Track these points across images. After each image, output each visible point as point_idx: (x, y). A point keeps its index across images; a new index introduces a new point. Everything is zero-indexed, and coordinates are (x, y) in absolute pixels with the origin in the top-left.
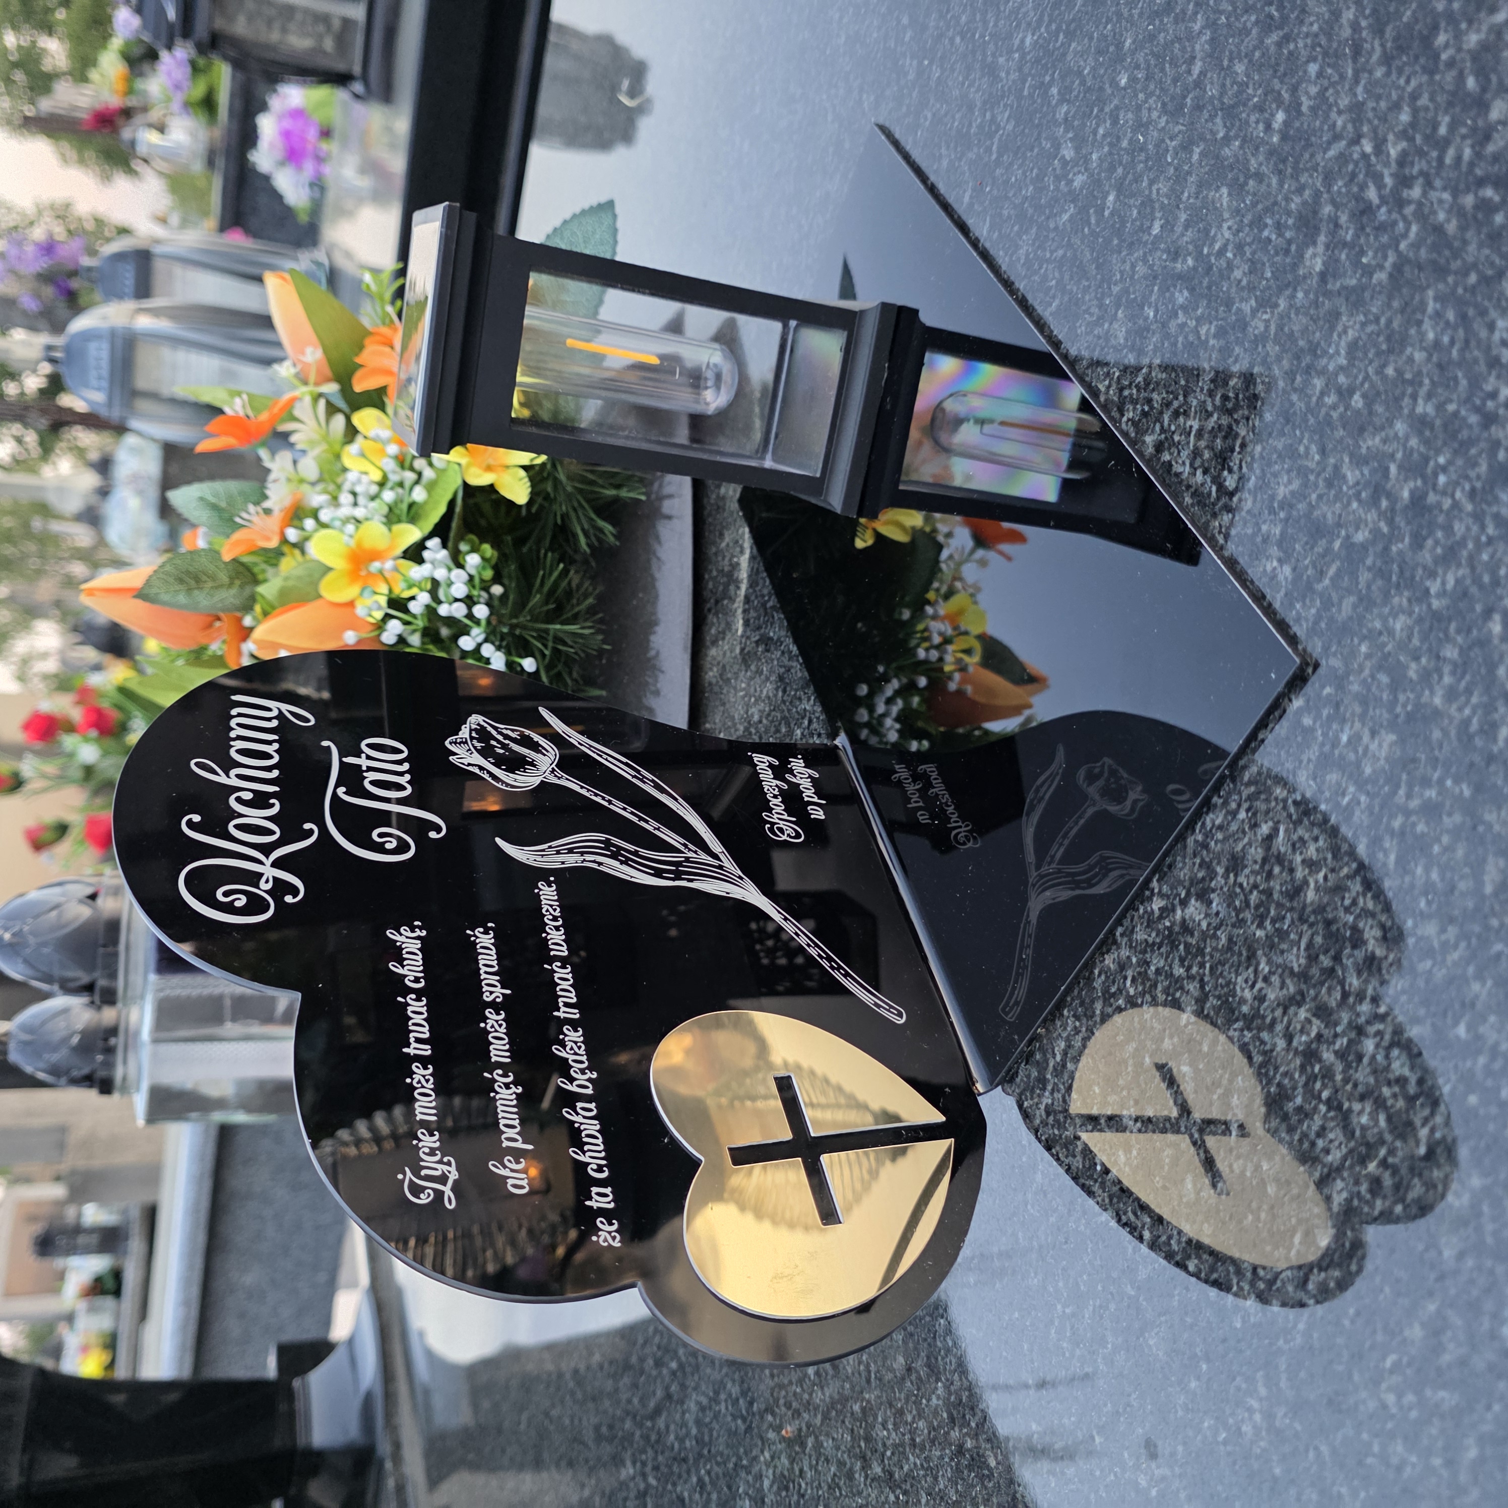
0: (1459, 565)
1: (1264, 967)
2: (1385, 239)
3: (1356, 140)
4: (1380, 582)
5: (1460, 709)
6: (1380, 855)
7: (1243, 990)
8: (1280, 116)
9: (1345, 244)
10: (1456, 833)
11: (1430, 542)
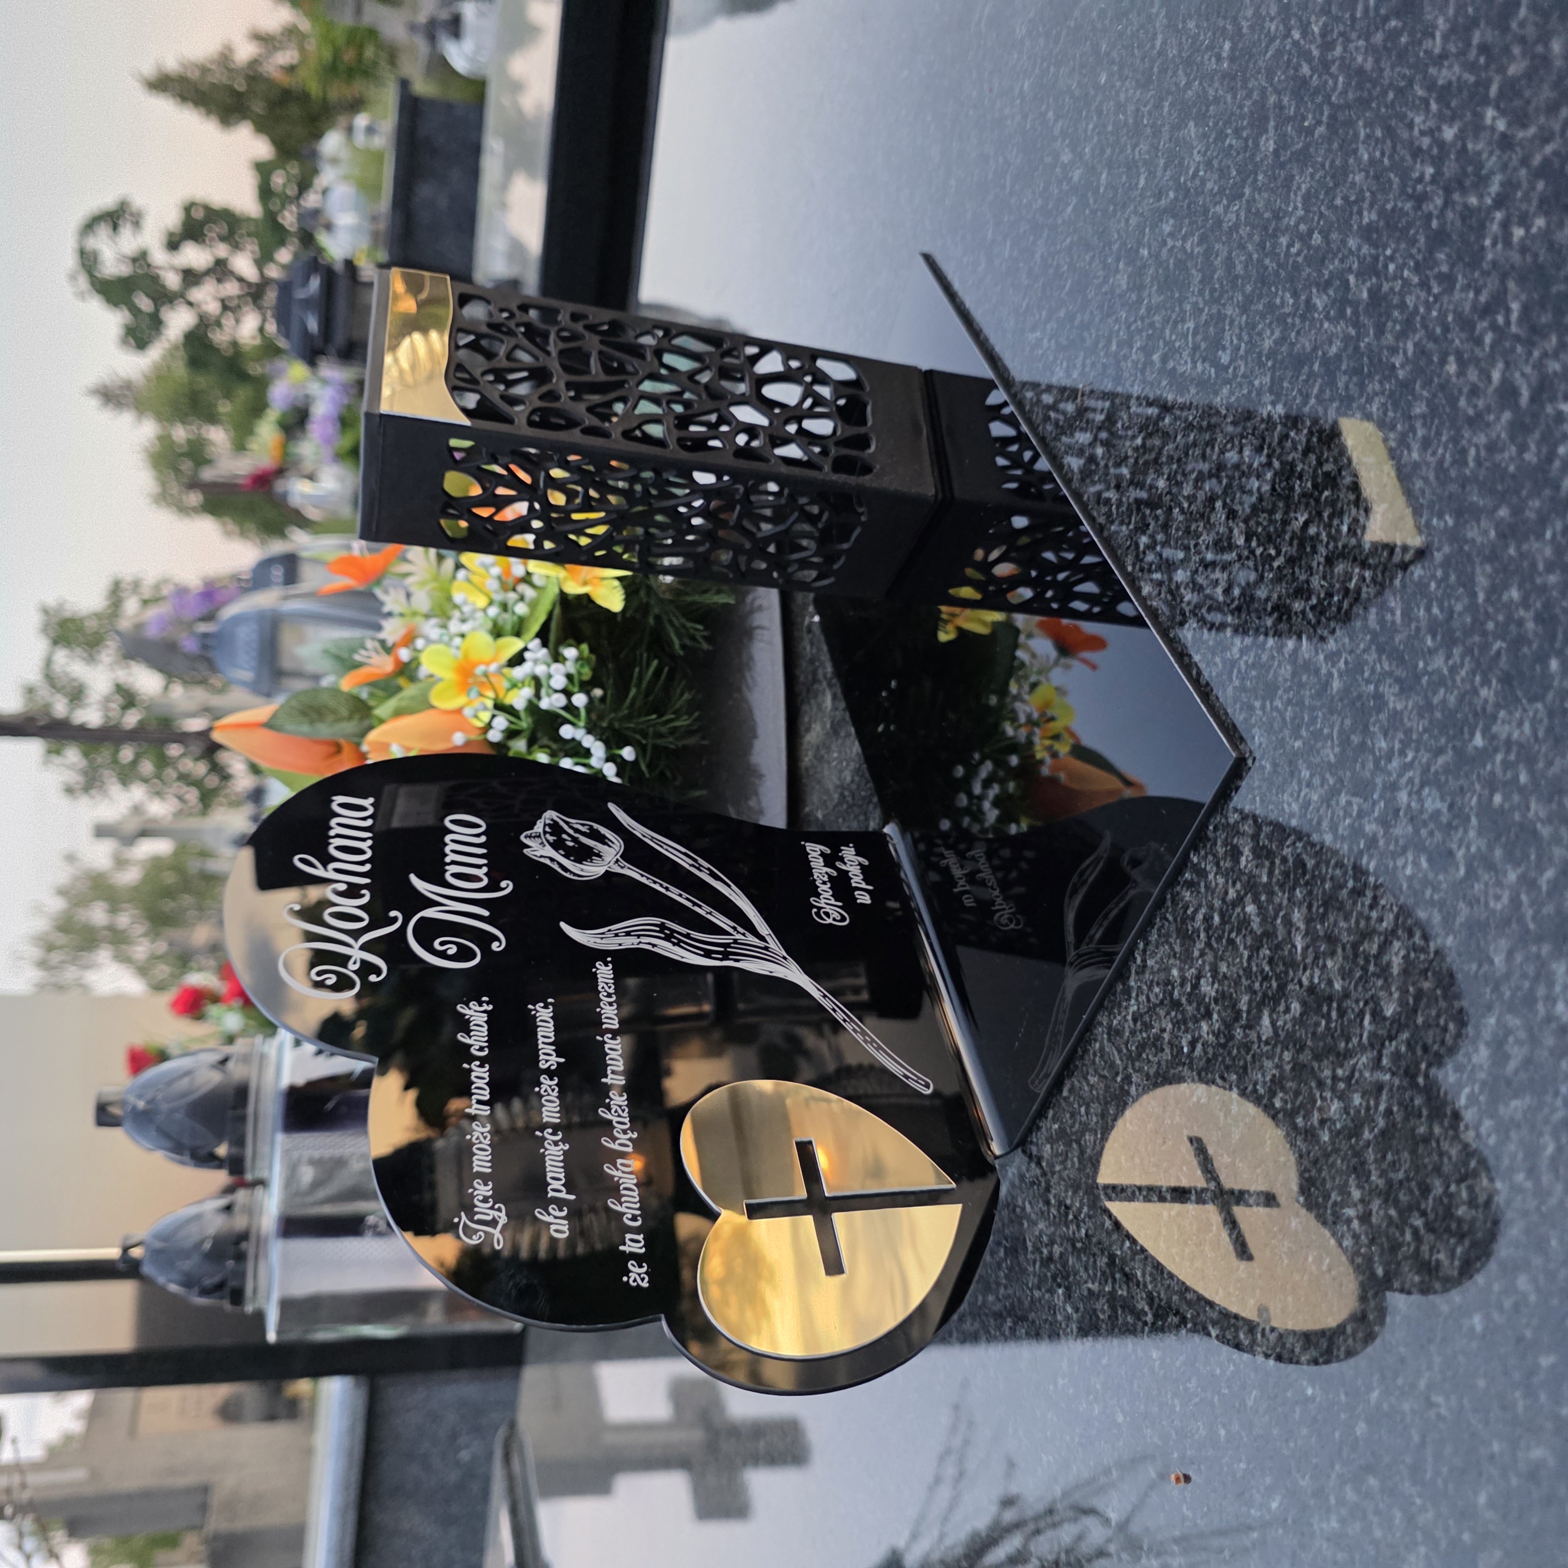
0: (1415, 331)
1: (1306, 774)
2: (1319, 99)
3: (1288, 35)
4: (1355, 379)
5: (1434, 453)
6: (1389, 617)
7: (1289, 805)
8: (1227, 46)
9: (1289, 119)
10: (1446, 564)
11: (1390, 324)
